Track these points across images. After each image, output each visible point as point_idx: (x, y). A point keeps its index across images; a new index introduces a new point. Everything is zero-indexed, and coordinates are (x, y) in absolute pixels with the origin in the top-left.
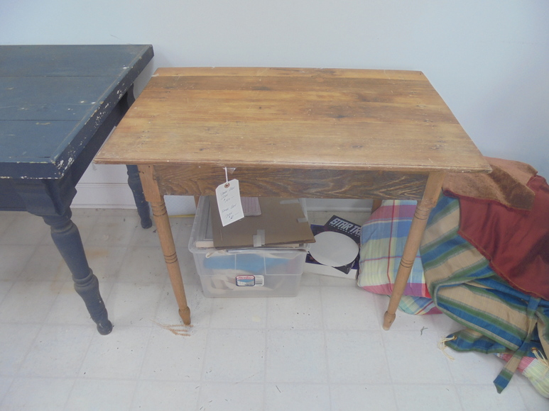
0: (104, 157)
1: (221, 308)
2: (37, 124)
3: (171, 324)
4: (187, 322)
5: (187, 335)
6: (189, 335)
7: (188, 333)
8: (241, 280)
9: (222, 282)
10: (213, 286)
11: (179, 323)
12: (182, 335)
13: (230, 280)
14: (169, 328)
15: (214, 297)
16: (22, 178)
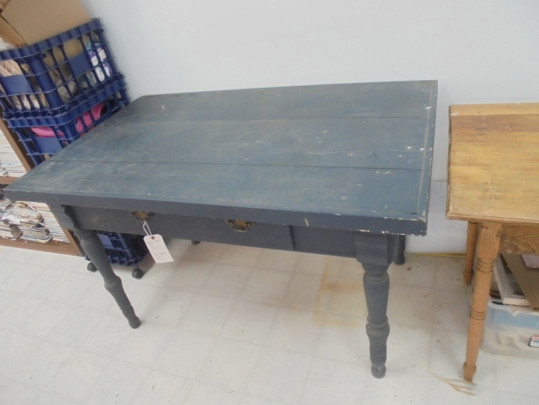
0: (458, 212)
1: (506, 368)
2: (378, 172)
3: (450, 378)
4: (468, 378)
5: (471, 394)
6: (474, 395)
7: (472, 391)
8: (535, 341)
9: (511, 339)
10: (499, 342)
11: (458, 378)
12: (466, 393)
13: (522, 340)
14: (447, 381)
15: (495, 353)
16: (383, 232)
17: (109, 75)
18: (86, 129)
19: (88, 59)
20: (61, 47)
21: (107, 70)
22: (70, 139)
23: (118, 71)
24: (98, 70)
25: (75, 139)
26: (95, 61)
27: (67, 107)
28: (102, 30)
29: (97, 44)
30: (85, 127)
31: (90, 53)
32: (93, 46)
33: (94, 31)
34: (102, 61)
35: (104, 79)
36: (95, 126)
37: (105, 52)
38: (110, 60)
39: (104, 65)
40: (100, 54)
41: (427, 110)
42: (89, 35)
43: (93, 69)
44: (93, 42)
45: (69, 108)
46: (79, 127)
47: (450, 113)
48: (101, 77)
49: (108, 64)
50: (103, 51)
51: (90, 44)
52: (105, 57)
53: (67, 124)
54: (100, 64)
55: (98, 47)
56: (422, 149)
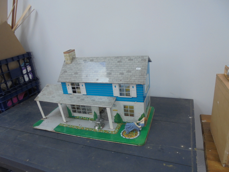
2: (164, 164)
17: (31, 78)
18: (13, 105)
19: (22, 70)
20: (7, 65)
21: (30, 76)
22: (3, 110)
23: (36, 76)
24: (26, 76)
25: (5, 110)
26: (24, 72)
27: (4, 94)
28: (31, 58)
29: (27, 64)
30: (13, 103)
31: (23, 68)
32: (25, 65)
33: (27, 58)
34: (29, 71)
35: (28, 80)
36: (19, 103)
37: (31, 67)
38: (33, 72)
39: (29, 74)
40: (28, 69)
41: (190, 119)
42: (24, 59)
43: (23, 75)
44: (25, 63)
45: (5, 94)
46: (9, 103)
47: (201, 120)
48: (27, 79)
49: (31, 73)
50: (30, 67)
51: (24, 64)
52: (30, 70)
53: (2, 103)
54: (27, 73)
55: (28, 65)
56: (190, 148)
